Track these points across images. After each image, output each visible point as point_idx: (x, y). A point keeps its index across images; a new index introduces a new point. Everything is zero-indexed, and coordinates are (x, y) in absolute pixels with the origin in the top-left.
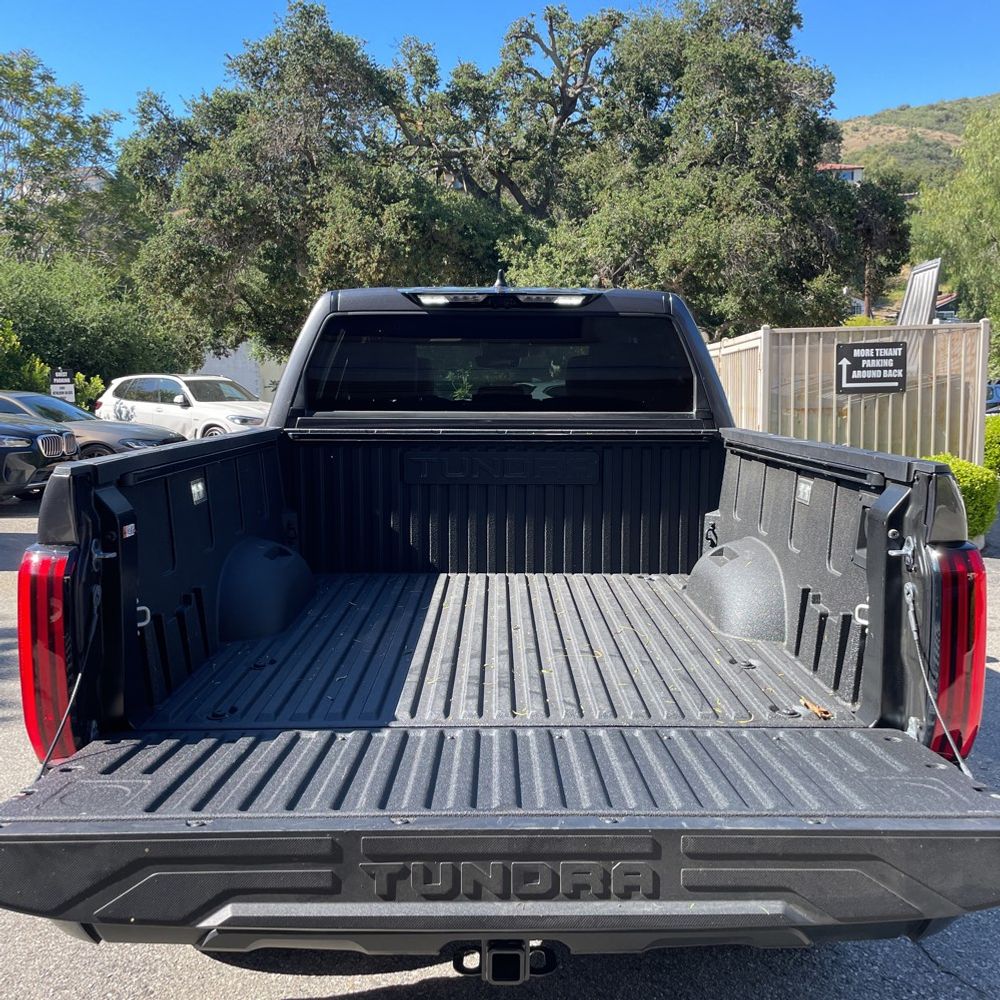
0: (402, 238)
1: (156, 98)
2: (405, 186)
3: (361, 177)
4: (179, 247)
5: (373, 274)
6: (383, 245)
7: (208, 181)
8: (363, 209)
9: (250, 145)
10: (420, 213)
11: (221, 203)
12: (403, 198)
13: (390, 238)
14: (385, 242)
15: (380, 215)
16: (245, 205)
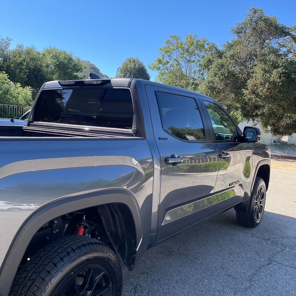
2: (282, 63)
3: (267, 61)
4: (208, 86)
5: (265, 93)
6: (270, 83)
7: (219, 66)
8: (266, 72)
9: (233, 54)
10: (287, 71)
11: (221, 73)
12: (281, 67)
13: (274, 81)
14: (271, 82)
15: (272, 73)
16: (228, 73)
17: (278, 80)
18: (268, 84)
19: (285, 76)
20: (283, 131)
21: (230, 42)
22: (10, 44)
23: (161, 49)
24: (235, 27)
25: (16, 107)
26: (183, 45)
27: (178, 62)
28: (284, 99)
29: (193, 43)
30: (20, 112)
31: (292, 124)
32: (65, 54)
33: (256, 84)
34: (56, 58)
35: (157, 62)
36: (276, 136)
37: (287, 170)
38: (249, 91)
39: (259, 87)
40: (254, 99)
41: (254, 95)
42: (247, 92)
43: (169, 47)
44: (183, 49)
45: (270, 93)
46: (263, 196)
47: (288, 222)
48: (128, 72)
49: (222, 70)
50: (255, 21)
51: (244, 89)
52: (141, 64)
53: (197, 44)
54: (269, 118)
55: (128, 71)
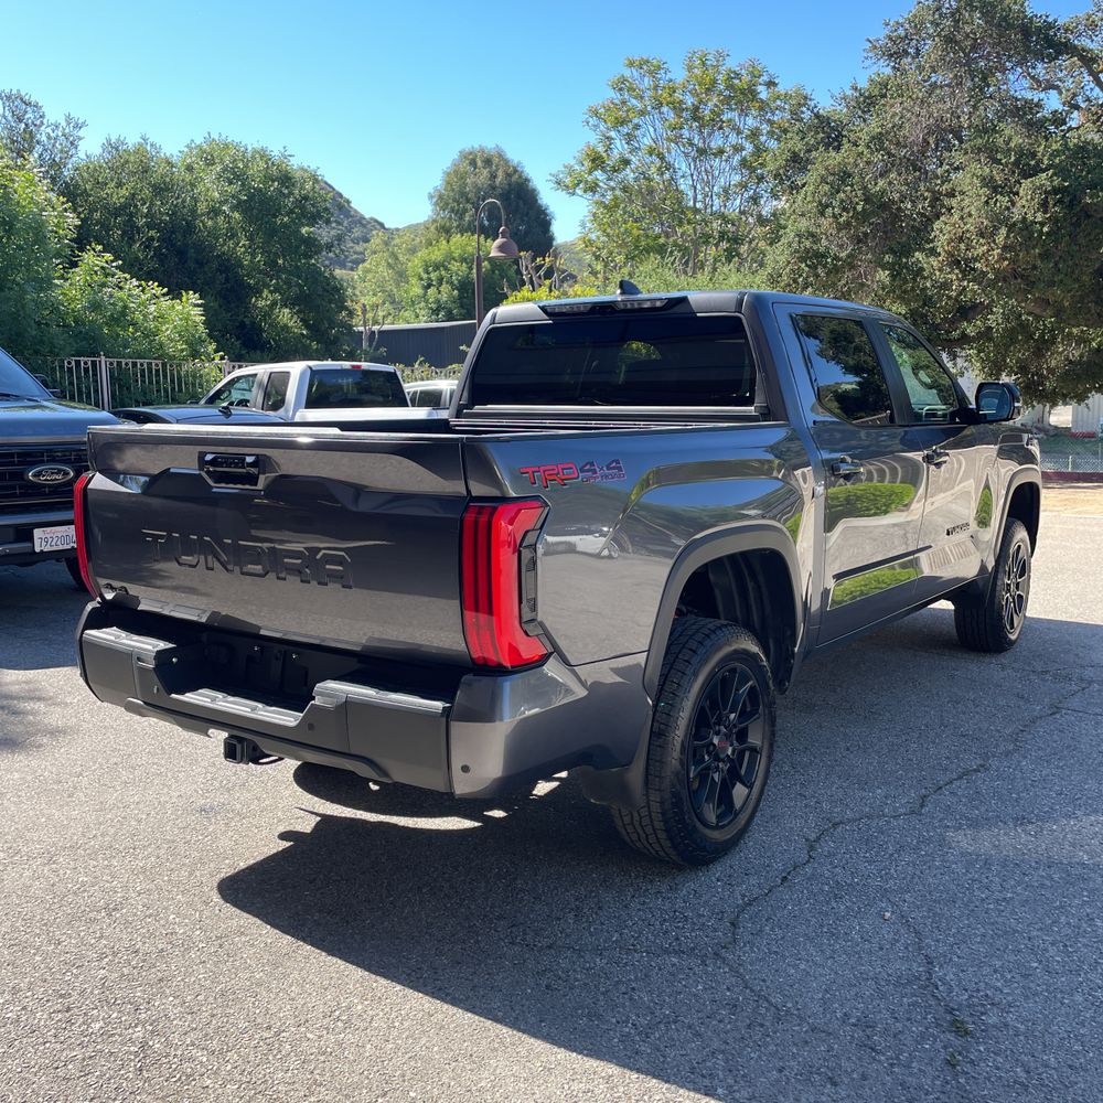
0: (1039, 217)
1: (806, 98)
2: (1051, 155)
3: (997, 152)
4: (796, 251)
5: (996, 262)
6: (1011, 228)
7: (831, 178)
8: (995, 189)
9: (880, 133)
10: (1066, 184)
11: (842, 201)
12: (1046, 170)
13: (1024, 219)
14: (1014, 224)
15: (1017, 193)
16: (867, 200)
17: (1039, 215)
18: (1003, 231)
19: (1060, 201)
20: (1056, 388)
21: (863, 84)
22: (80, 139)
23: (596, 113)
24: (880, 34)
25: (127, 364)
26: (678, 96)
27: (662, 158)
28: (1061, 281)
29: (714, 82)
30: (172, 381)
31: (1089, 362)
32: (267, 163)
33: (963, 233)
34: (237, 177)
35: (587, 164)
36: (1033, 407)
37: (1080, 513)
38: (940, 258)
39: (974, 243)
40: (956, 283)
41: (956, 271)
42: (935, 264)
43: (624, 103)
44: (678, 108)
45: (1013, 261)
46: (1024, 569)
47: (1094, 636)
48: (469, 206)
49: (844, 192)
50: (953, 14)
51: (922, 250)
52: (515, 171)
53: (730, 87)
54: (1007, 347)
55: (468, 201)
